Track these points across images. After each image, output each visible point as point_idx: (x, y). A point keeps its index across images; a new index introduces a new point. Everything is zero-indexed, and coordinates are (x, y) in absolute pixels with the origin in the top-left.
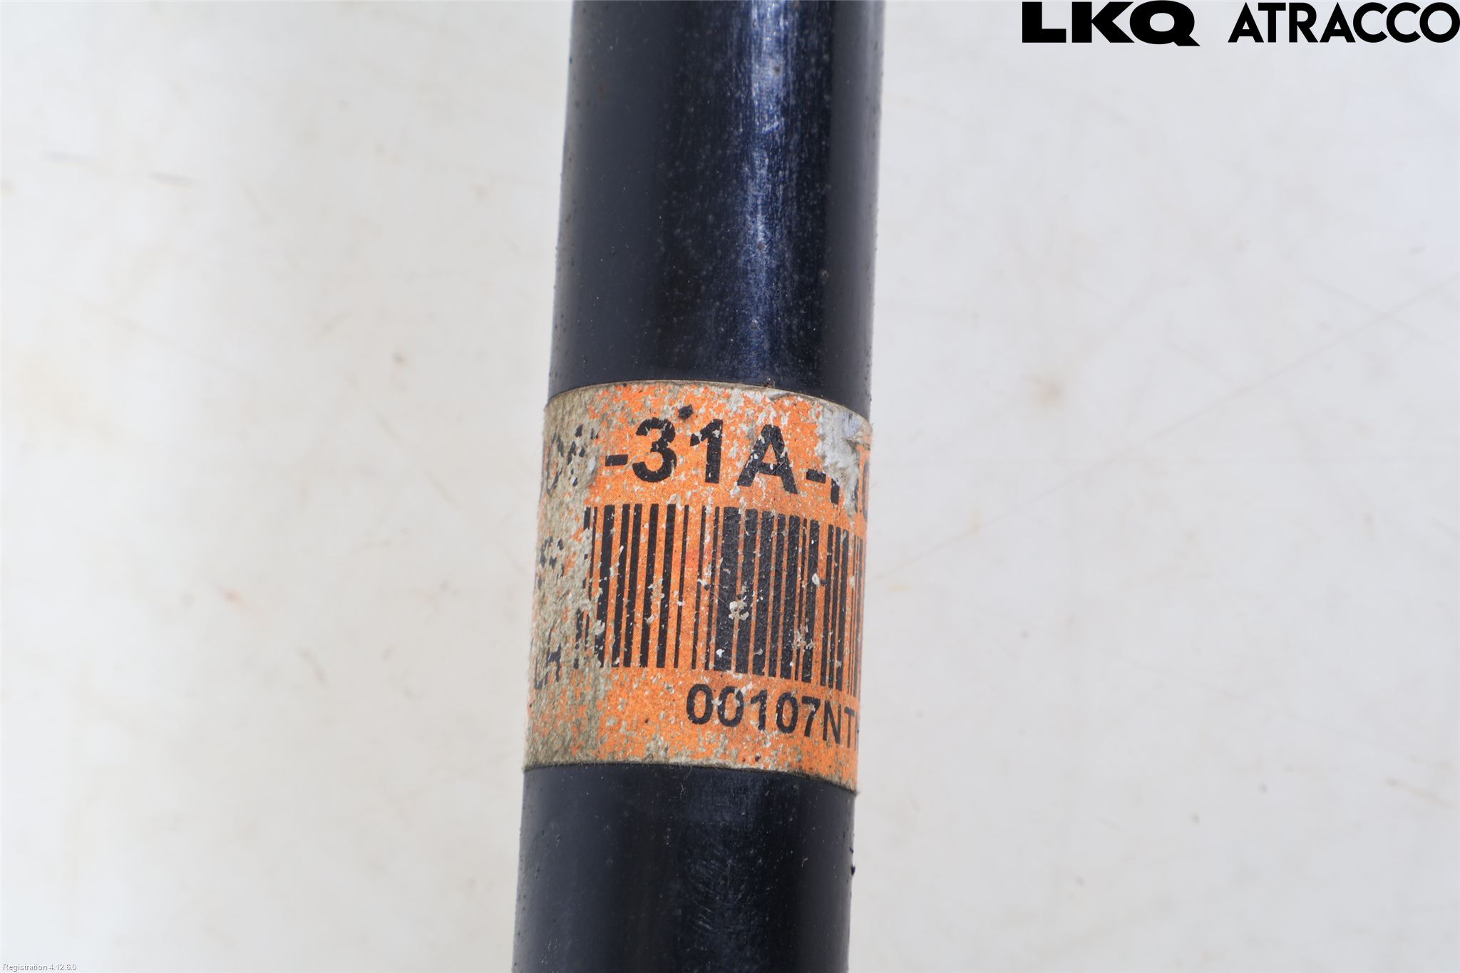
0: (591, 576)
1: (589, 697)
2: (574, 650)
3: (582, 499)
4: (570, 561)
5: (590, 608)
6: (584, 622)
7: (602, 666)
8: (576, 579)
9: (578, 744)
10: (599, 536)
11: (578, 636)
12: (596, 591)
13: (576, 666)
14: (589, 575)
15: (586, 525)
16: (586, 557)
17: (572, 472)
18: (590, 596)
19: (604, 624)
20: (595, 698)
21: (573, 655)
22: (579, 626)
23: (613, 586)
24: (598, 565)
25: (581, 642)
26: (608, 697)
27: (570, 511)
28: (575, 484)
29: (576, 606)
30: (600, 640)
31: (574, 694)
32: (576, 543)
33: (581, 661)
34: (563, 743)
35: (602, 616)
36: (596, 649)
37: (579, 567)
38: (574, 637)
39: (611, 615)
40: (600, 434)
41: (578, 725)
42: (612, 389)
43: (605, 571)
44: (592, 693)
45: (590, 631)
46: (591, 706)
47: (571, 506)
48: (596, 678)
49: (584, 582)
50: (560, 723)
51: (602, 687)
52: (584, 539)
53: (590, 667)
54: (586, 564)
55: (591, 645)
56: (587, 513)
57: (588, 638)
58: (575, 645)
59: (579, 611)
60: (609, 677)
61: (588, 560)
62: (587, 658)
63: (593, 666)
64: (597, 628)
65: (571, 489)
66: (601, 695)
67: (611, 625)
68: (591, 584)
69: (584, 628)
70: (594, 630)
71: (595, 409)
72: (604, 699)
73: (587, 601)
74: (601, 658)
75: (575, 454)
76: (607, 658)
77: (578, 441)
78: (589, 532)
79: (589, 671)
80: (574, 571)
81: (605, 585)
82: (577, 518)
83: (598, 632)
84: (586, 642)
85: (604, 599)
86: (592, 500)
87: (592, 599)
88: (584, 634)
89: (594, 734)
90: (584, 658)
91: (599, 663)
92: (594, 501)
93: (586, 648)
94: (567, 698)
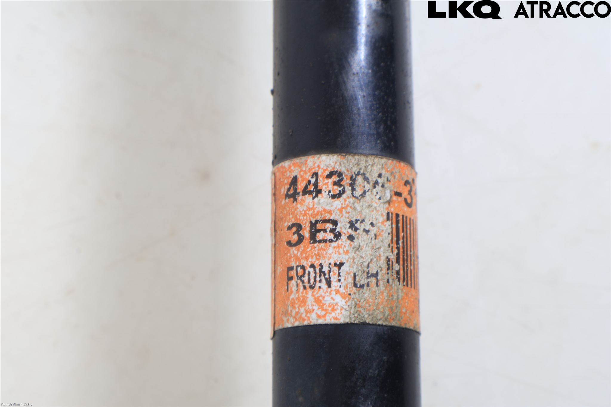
0: (392, 243)
1: (395, 297)
2: (387, 275)
3: (385, 208)
4: (380, 234)
5: (393, 257)
6: (391, 263)
7: (399, 285)
8: (384, 243)
9: (392, 318)
10: (394, 226)
11: (388, 269)
12: (395, 251)
13: (388, 281)
14: (391, 242)
15: (388, 219)
16: (389, 234)
17: (377, 193)
18: (392, 252)
19: (399, 266)
20: (398, 298)
21: (386, 277)
22: (388, 265)
23: (401, 250)
24: (395, 239)
25: (390, 272)
26: (403, 299)
27: (378, 211)
28: (380, 199)
29: (386, 255)
30: (398, 273)
31: (388, 295)
32: (383, 226)
33: (391, 281)
34: (384, 315)
35: (398, 261)
36: (397, 277)
37: (385, 237)
38: (386, 268)
39: (401, 263)
40: (391, 180)
41: (391, 310)
42: (395, 162)
43: (397, 243)
44: (396, 296)
45: (394, 267)
46: (396, 301)
47: (378, 209)
48: (398, 290)
49: (389, 245)
50: (381, 307)
51: (400, 294)
52: (387, 226)
53: (395, 284)
54: (389, 237)
55: (394, 274)
56: (388, 214)
57: (393, 271)
58: (387, 273)
59: (387, 257)
60: (402, 290)
61: (390, 236)
62: (393, 280)
63: (396, 284)
64: (396, 267)
65: (377, 201)
66: (400, 298)
67: (402, 267)
68: (392, 247)
69: (391, 266)
70: (395, 267)
71: (388, 168)
72: (401, 300)
73: (391, 254)
74: (399, 281)
75: (378, 185)
76: (401, 282)
77: (380, 180)
78: (389, 223)
79: (395, 286)
80: (383, 239)
81: (398, 248)
82: (382, 215)
83: (397, 269)
84: (392, 272)
85: (398, 254)
86: (390, 209)
87: (393, 253)
88: (391, 268)
89: (399, 314)
90: (392, 280)
91: (398, 283)
92: (391, 210)
93: (392, 275)
94: (384, 296)
